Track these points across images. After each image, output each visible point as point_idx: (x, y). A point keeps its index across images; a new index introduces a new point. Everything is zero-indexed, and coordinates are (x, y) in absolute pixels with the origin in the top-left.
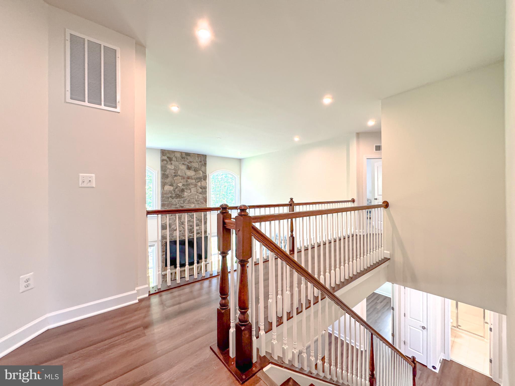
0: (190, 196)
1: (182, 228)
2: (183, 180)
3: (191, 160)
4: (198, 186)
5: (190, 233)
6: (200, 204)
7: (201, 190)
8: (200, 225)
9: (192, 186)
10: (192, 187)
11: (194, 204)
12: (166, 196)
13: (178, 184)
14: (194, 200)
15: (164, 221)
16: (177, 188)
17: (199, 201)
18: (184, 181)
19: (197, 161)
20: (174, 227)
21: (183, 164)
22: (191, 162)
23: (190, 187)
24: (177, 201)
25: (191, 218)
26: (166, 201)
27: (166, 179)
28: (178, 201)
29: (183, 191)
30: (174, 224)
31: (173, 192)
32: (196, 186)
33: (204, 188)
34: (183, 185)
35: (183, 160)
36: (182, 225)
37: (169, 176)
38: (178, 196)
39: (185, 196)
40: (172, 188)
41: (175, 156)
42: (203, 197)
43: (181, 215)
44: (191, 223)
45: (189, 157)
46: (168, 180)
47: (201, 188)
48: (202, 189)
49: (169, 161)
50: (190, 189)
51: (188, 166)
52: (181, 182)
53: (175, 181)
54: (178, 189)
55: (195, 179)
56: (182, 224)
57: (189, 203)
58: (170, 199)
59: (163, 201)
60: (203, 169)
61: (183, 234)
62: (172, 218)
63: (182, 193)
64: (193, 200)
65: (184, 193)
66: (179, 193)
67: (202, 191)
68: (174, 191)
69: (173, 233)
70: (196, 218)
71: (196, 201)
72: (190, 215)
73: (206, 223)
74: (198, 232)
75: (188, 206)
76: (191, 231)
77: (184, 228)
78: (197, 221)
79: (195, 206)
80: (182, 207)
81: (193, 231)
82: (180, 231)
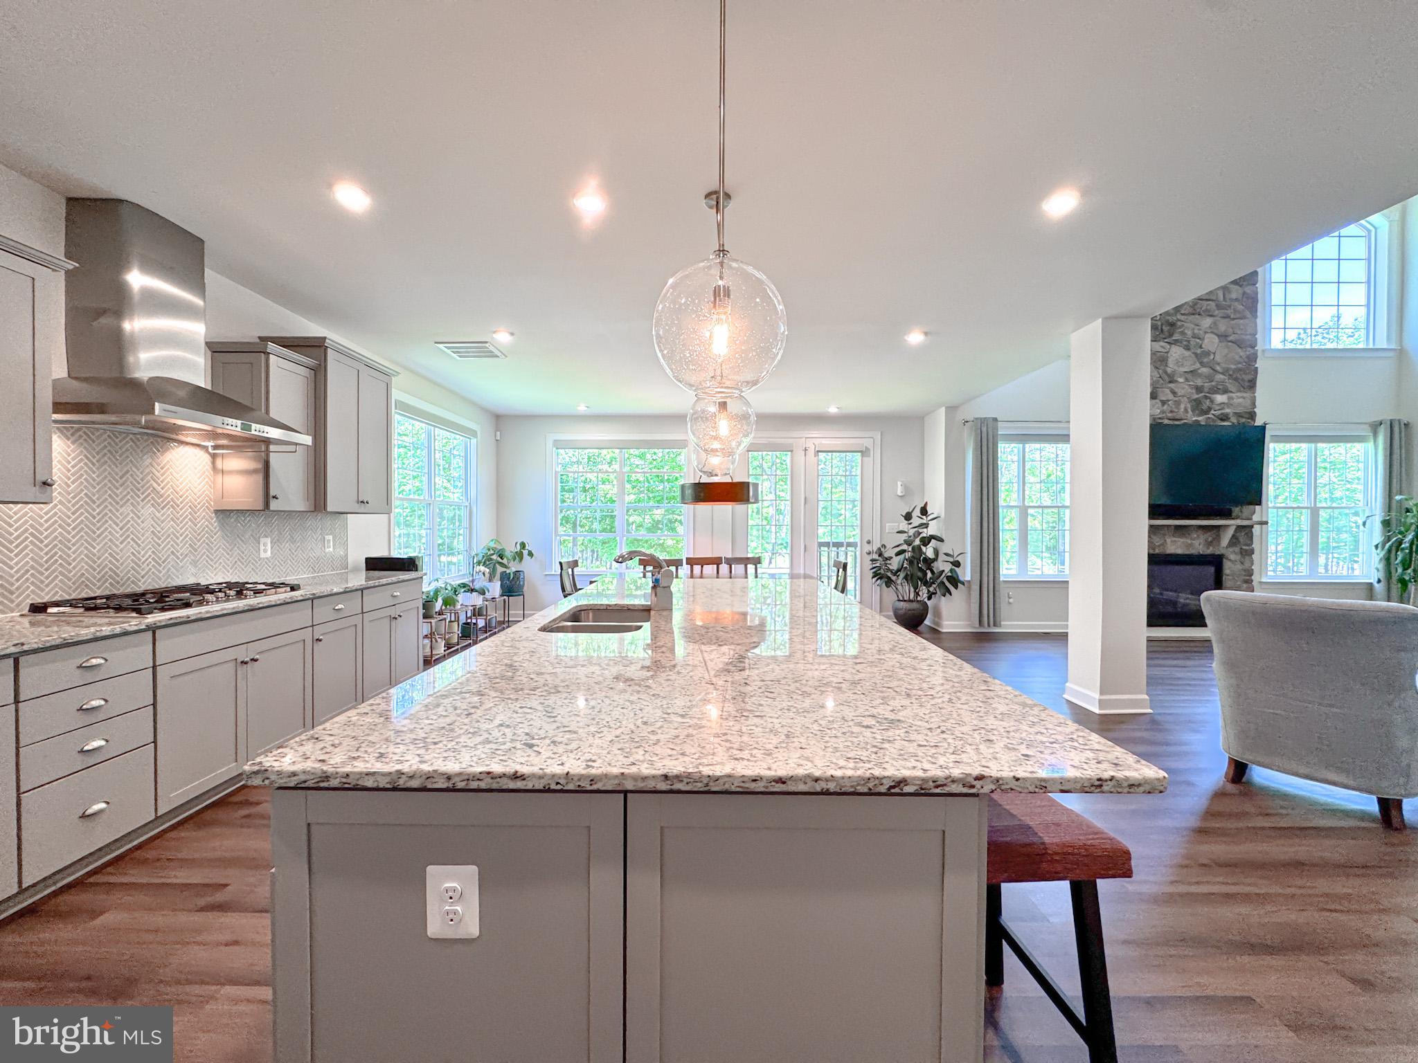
1: (1168, 391)
5: (1197, 412)
6: (1232, 317)
8: (1231, 392)
11: (1211, 316)
14: (1213, 304)
17: (1230, 306)
25: (1201, 363)
36: (1172, 385)
42: (1244, 295)
56: (1170, 382)
61: (1175, 414)
70: (1219, 364)
71: (1219, 307)
72: (1196, 354)
73: (1252, 385)
74: (1223, 411)
75: (1191, 322)
76: (1197, 406)
77: (1174, 393)
78: (1222, 376)
79: (1215, 323)
80: (1172, 325)
81: (1205, 407)
82: (1164, 403)
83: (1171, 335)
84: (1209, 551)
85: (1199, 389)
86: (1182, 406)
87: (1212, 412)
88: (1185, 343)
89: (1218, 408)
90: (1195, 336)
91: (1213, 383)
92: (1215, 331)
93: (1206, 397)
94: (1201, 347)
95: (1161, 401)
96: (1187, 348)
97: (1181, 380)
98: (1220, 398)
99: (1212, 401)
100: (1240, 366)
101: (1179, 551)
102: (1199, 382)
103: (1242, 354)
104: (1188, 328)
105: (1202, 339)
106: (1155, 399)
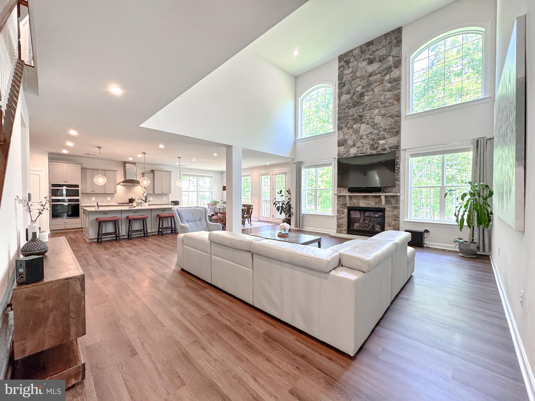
0: (372, 99)
1: (360, 143)
2: (363, 81)
3: (375, 49)
4: (385, 81)
5: (372, 149)
6: (388, 106)
7: (390, 85)
8: (387, 138)
10: (375, 86)
11: (378, 108)
12: (343, 107)
13: (357, 89)
14: (379, 103)
15: (340, 137)
16: (354, 94)
17: (386, 102)
19: (384, 45)
20: (351, 143)
21: (363, 60)
22: (374, 52)
23: (372, 87)
24: (354, 111)
25: (374, 129)
26: (342, 114)
27: (343, 87)
28: (356, 109)
29: (362, 95)
30: (350, 139)
31: (350, 101)
32: (382, 81)
33: (397, 82)
34: (363, 87)
35: (362, 55)
36: (361, 140)
37: (346, 83)
38: (356, 104)
39: (365, 101)
40: (349, 96)
41: (353, 55)
42: (394, 94)
43: (360, 127)
44: (373, 136)
45: (371, 47)
46: (345, 89)
47: (389, 83)
48: (392, 83)
49: (346, 65)
50: (373, 90)
51: (369, 59)
52: (360, 84)
53: (352, 87)
54: (356, 95)
55: (380, 73)
56: (361, 139)
57: (370, 110)
58: (346, 109)
59: (340, 114)
61: (362, 151)
62: (349, 132)
63: (361, 98)
64: (376, 104)
65: (363, 98)
66: (357, 99)
67: (393, 86)
68: (351, 98)
69: (349, 150)
70: (381, 128)
71: (382, 103)
72: (371, 125)
73: (398, 133)
74: (384, 147)
75: (369, 113)
76: (372, 147)
77: (362, 143)
78: (383, 132)
79: (380, 111)
80: (361, 116)
81: (375, 147)
82: (358, 148)
83: (362, 120)
84: (377, 206)
85: (373, 140)
86: (365, 148)
87: (379, 148)
88: (367, 122)
89: (381, 146)
90: (371, 118)
91: (379, 136)
92: (380, 114)
93: (376, 143)
94: (374, 122)
95: (357, 147)
96: (368, 124)
97: (365, 137)
98: (381, 142)
99: (378, 144)
100: (391, 126)
101: (364, 206)
102: (373, 137)
103: (392, 121)
104: (368, 116)
105: (374, 119)
106: (355, 146)
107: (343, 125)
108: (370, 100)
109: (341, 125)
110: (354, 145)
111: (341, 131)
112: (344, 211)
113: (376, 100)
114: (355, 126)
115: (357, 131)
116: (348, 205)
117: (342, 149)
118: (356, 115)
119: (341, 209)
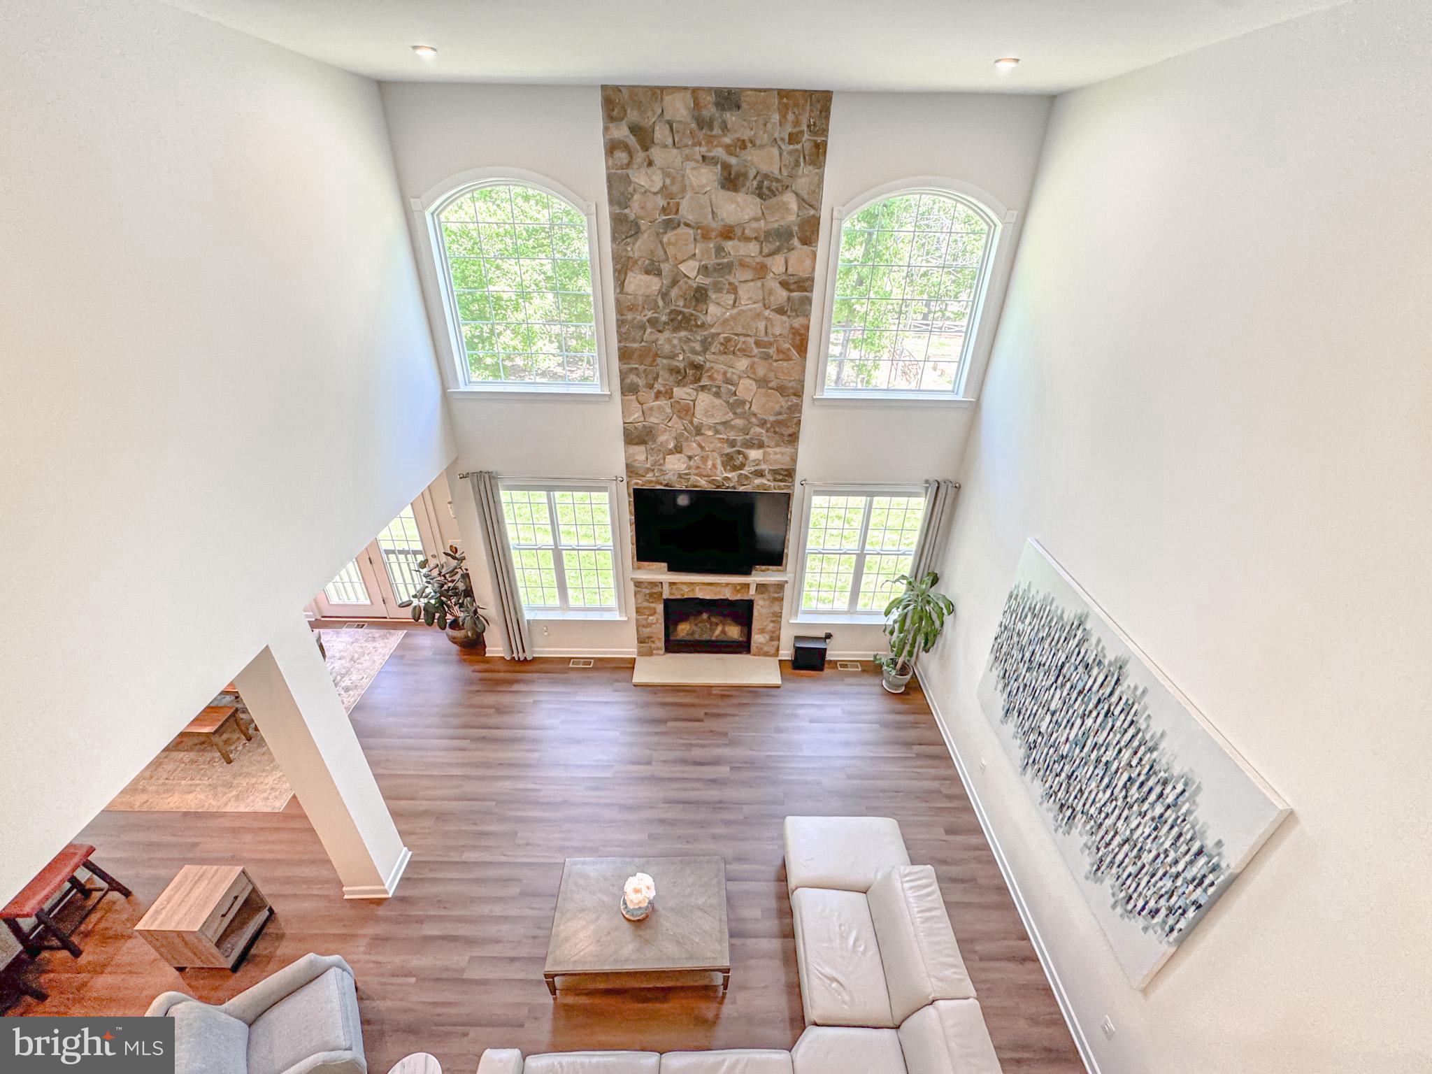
0: (732, 323)
1: (694, 445)
2: (704, 245)
3: (746, 134)
4: (771, 274)
5: (728, 468)
6: (774, 357)
7: (783, 294)
8: (769, 446)
9: (739, 275)
10: (742, 280)
11: (747, 355)
12: (635, 319)
13: (682, 267)
14: (751, 340)
15: (630, 416)
16: (675, 282)
17: (770, 344)
18: (708, 250)
19: (776, 135)
20: (668, 440)
21: (704, 157)
22: (743, 145)
23: (732, 279)
24: (675, 342)
25: (735, 413)
26: (634, 340)
27: (628, 240)
28: (680, 339)
29: (700, 296)
30: (665, 431)
31: (661, 303)
32: (761, 271)
33: (801, 286)
34: (704, 270)
35: (701, 135)
36: (698, 438)
37: (643, 228)
38: (681, 321)
39: (709, 319)
40: (654, 284)
41: (667, 117)
42: (792, 328)
43: (694, 398)
44: (733, 433)
45: (731, 118)
46: (639, 248)
47: (784, 285)
48: (791, 290)
49: (638, 147)
50: (733, 290)
51: (726, 167)
52: (694, 255)
53: (666, 252)
54: (681, 289)
55: (756, 238)
56: (697, 434)
57: (725, 353)
58: (649, 330)
59: (626, 340)
60: (802, 183)
62: (659, 407)
63: (696, 305)
64: (744, 342)
65: (705, 307)
66: (684, 306)
67: (789, 299)
68: (665, 295)
69: (662, 461)
70: (755, 415)
71: (758, 344)
72: (727, 402)
73: (793, 438)
74: (757, 468)
75: (723, 363)
76: (730, 462)
77: (702, 448)
78: (758, 430)
79: (752, 366)
80: (697, 367)
81: (737, 463)
82: (690, 458)
83: (699, 380)
85: (732, 444)
86: (710, 463)
87: (747, 468)
88: (714, 389)
89: (752, 464)
90: (728, 381)
91: (748, 437)
92: (752, 376)
93: (739, 452)
94: (735, 394)
95: (687, 456)
96: (717, 395)
97: (710, 433)
98: (754, 454)
99: (746, 457)
100: (780, 417)
102: (732, 435)
103: (783, 404)
104: (718, 372)
105: (736, 385)
106: (680, 452)
107: (641, 382)
108: (725, 322)
109: (633, 378)
110: (678, 449)
111: (635, 397)
112: (655, 609)
113: (743, 327)
114: (679, 392)
115: (686, 411)
116: (665, 597)
117: (639, 453)
118: (681, 357)
119: (646, 604)
